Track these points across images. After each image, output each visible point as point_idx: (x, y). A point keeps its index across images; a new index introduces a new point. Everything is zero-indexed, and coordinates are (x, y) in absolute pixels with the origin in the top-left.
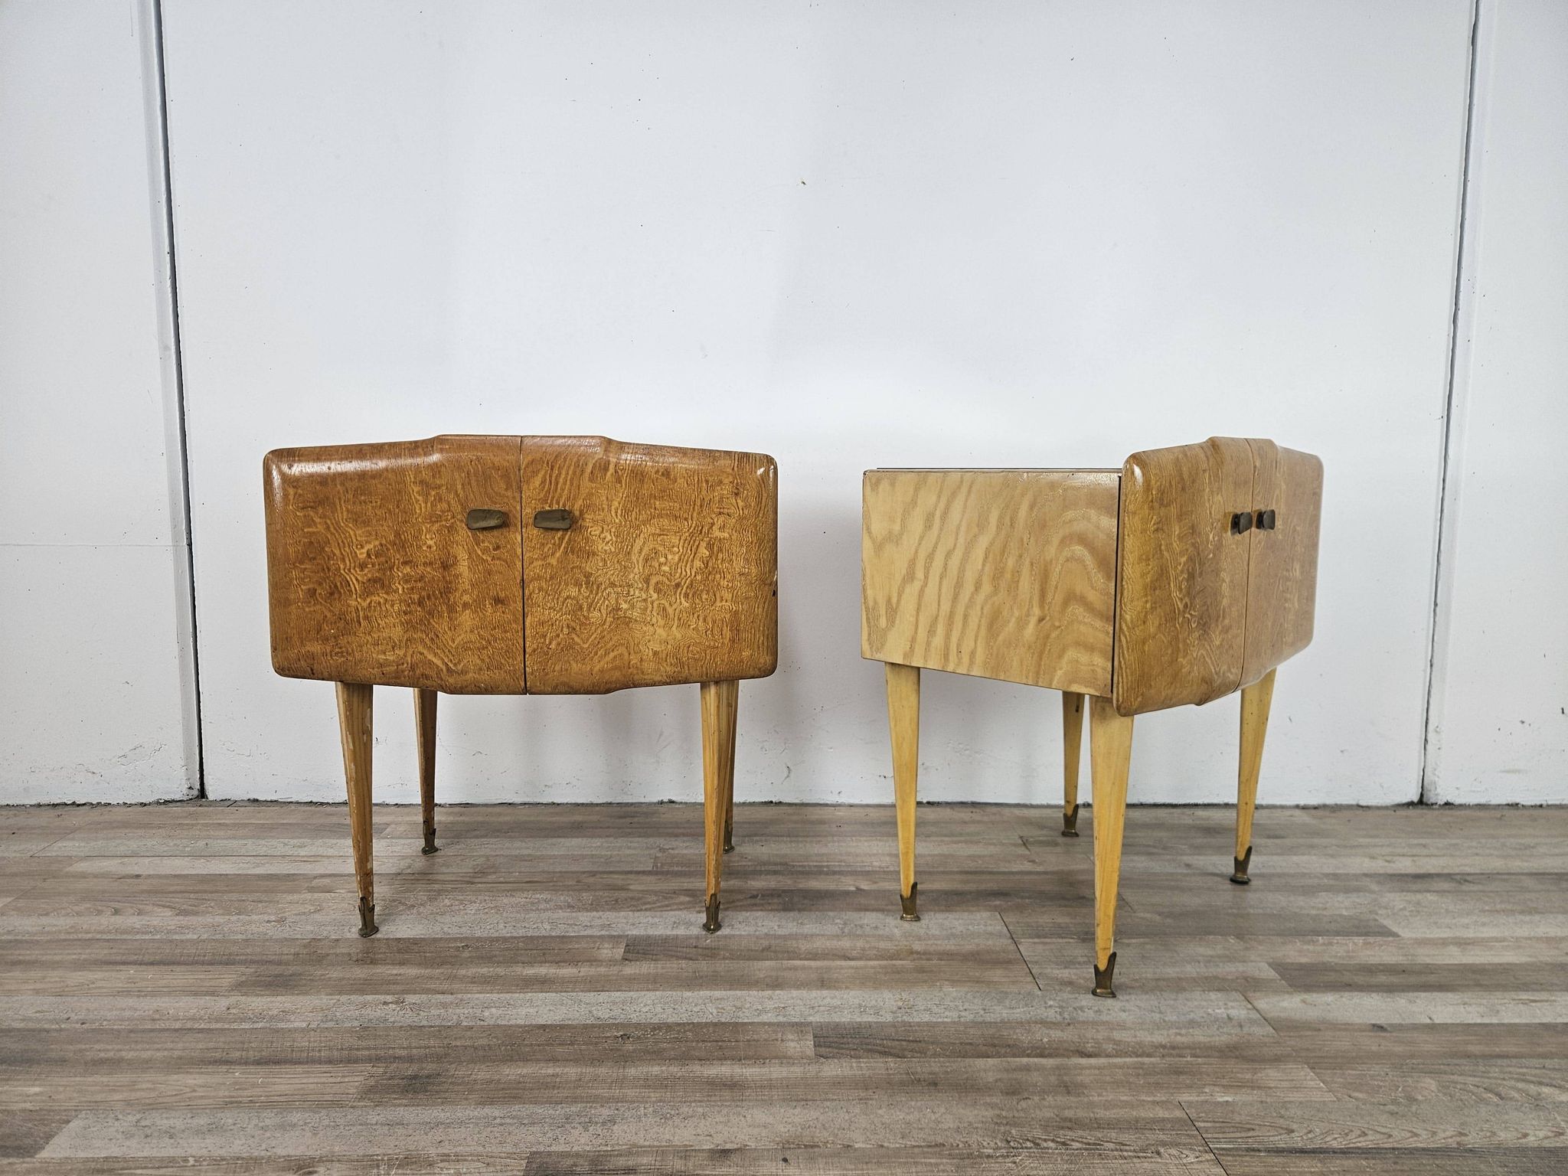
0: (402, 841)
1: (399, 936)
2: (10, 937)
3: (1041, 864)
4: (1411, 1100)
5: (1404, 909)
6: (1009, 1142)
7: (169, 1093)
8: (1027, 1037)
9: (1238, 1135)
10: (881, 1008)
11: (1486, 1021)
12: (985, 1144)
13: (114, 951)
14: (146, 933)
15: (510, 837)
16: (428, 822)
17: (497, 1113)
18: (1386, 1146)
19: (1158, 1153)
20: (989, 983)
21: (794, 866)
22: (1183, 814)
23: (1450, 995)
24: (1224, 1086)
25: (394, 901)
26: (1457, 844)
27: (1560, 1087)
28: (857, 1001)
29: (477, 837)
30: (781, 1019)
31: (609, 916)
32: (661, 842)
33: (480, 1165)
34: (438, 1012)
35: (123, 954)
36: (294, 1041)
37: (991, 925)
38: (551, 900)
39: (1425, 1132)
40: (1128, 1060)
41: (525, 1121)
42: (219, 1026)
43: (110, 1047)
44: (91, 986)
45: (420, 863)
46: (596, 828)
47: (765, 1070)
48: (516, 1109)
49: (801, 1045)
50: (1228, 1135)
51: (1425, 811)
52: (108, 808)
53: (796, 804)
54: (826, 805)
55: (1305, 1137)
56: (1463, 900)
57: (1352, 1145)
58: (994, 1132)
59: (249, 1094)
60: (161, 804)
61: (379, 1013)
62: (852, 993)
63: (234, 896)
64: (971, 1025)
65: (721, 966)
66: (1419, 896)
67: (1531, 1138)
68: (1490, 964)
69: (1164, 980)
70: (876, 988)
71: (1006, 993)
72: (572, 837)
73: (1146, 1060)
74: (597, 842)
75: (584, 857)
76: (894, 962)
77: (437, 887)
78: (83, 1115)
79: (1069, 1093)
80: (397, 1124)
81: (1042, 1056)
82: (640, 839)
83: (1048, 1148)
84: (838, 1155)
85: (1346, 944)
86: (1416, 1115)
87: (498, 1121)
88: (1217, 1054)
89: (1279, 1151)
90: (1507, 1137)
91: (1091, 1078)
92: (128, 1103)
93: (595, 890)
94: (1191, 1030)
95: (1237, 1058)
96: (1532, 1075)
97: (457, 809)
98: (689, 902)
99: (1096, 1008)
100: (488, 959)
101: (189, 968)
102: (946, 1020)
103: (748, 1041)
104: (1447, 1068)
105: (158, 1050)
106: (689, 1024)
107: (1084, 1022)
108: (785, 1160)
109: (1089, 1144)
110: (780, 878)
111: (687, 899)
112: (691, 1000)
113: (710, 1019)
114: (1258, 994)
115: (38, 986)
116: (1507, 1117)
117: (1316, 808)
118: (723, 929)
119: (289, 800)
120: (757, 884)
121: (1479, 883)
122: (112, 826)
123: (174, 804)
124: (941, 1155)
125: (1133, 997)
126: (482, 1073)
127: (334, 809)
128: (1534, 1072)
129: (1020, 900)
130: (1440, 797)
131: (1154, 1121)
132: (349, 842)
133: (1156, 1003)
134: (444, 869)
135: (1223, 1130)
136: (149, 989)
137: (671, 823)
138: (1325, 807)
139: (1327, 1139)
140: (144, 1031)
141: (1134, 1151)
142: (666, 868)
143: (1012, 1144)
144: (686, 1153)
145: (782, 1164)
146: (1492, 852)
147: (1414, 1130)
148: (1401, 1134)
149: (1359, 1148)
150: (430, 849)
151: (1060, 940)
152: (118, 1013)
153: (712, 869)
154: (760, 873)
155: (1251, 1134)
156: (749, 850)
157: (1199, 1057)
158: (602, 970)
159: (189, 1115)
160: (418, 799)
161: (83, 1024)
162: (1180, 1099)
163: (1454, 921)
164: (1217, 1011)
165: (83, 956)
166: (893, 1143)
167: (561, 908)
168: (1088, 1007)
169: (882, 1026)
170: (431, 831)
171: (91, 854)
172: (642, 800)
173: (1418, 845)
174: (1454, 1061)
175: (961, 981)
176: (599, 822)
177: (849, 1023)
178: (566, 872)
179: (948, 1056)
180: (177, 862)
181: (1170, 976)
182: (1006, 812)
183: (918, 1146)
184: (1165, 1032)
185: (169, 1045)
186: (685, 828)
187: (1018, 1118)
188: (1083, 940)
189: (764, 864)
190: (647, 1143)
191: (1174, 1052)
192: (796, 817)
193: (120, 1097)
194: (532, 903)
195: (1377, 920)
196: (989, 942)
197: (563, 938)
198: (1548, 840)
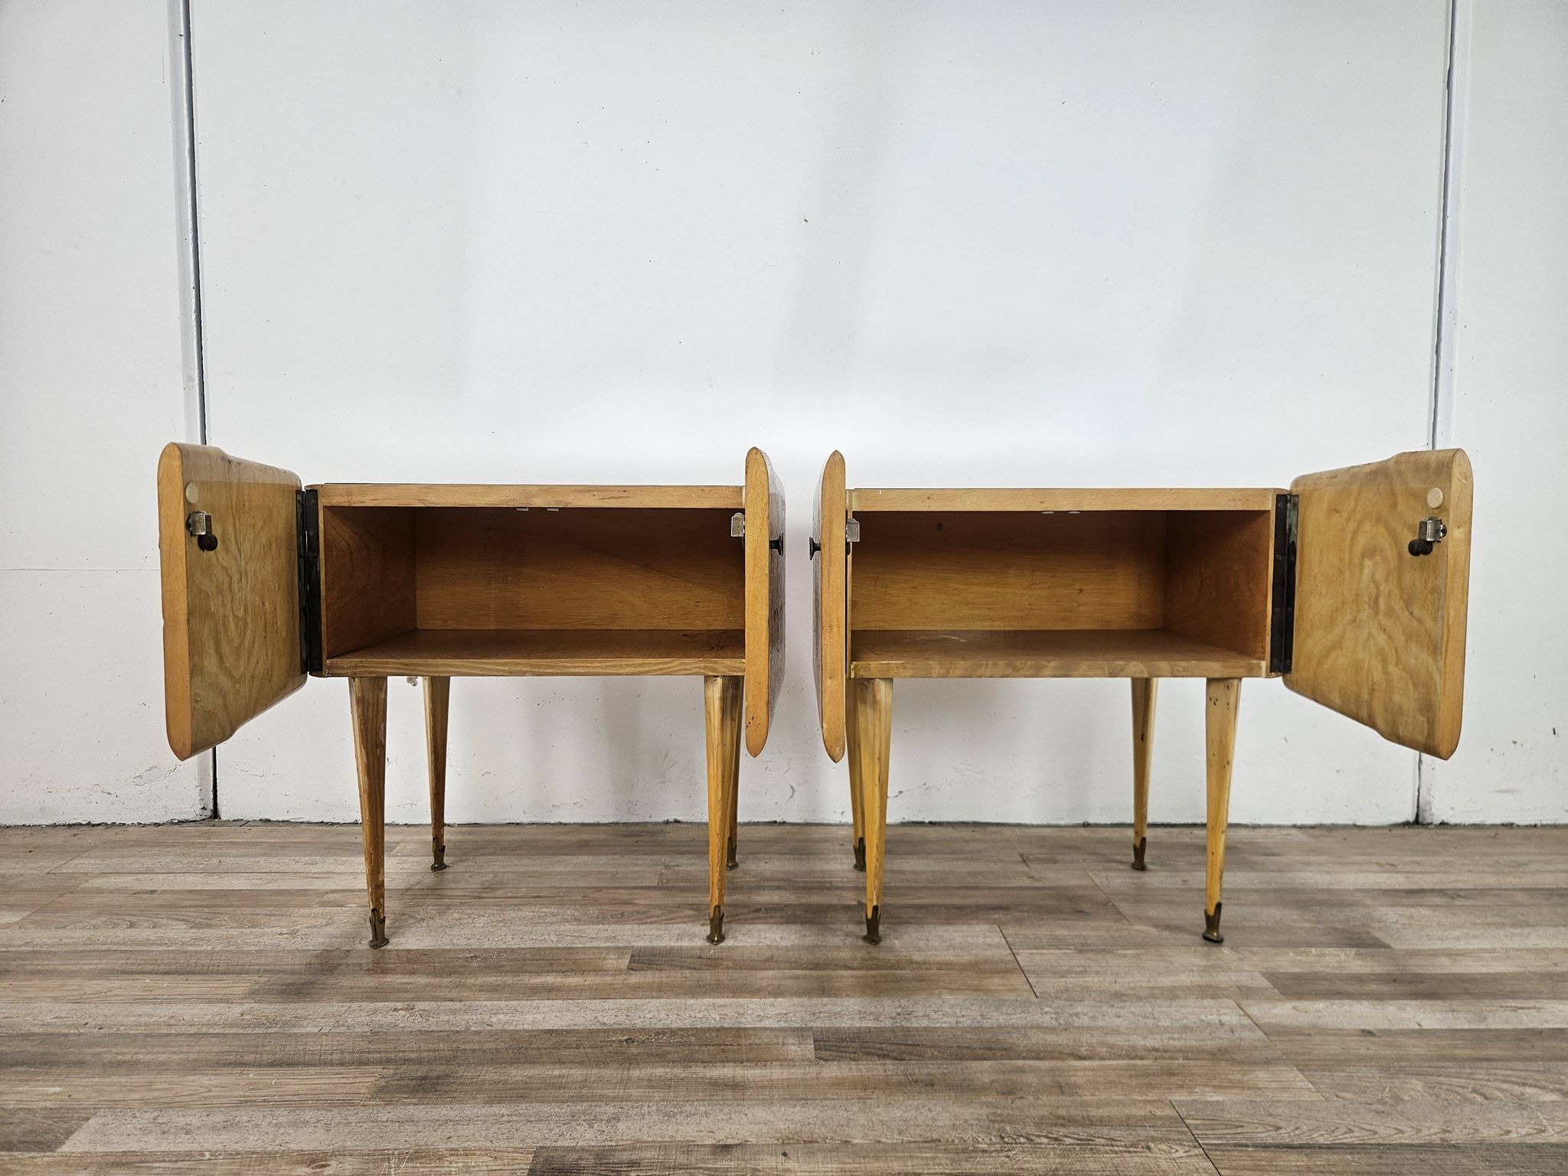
0: (412, 859)
1: (408, 947)
2: (27, 949)
3: (1040, 880)
4: (1398, 1099)
5: (1397, 922)
6: (1003, 1138)
7: (185, 1093)
8: (1023, 1041)
9: (1227, 1131)
10: (881, 1014)
11: (1473, 1026)
12: (980, 1139)
13: (130, 961)
14: (162, 944)
15: (518, 855)
16: (438, 839)
17: (504, 1111)
18: (1372, 1142)
19: (1148, 1148)
20: (987, 991)
21: (796, 882)
22: (1181, 833)
23: (1439, 1003)
24: (1214, 1087)
26: (1452, 861)
27: (1543, 1088)
28: (857, 1008)
29: (485, 855)
30: (783, 1024)
31: (613, 929)
32: (666, 859)
33: (488, 1158)
34: (447, 1018)
35: (140, 964)
36: (306, 1045)
37: (990, 937)
38: (557, 914)
39: (1410, 1129)
40: (1121, 1062)
41: (532, 1119)
42: (233, 1031)
43: (126, 1050)
45: (430, 878)
46: (603, 846)
47: (766, 1072)
48: (523, 1107)
49: (802, 1049)
51: (1420, 830)
52: (123, 828)
53: (799, 824)
54: (829, 825)
55: (1292, 1134)
56: (1455, 914)
57: (1338, 1141)
58: (989, 1128)
59: (264, 1094)
60: (175, 824)
61: (389, 1019)
62: (852, 1001)
63: (248, 910)
64: (969, 1030)
65: (724, 976)
66: (1412, 910)
67: (1513, 1135)
68: (1478, 974)
69: (1158, 988)
70: (875, 996)
71: (1004, 1000)
72: (579, 855)
73: (1139, 1062)
74: (603, 859)
75: (590, 873)
76: (894, 971)
77: (446, 901)
78: (101, 1112)
79: (1062, 1092)
80: (407, 1121)
81: (1037, 1058)
82: (646, 856)
83: (1041, 1144)
84: (837, 1149)
85: (1338, 955)
86: (1401, 1113)
87: (505, 1118)
88: (1207, 1057)
89: (1266, 1147)
90: (1490, 1134)
91: (1085, 1079)
92: (145, 1102)
93: (601, 904)
94: (1184, 1035)
95: (1227, 1060)
96: (1517, 1077)
97: (466, 829)
98: (693, 916)
99: (1091, 1015)
100: (497, 969)
101: (205, 977)
102: (944, 1025)
103: (751, 1045)
104: (1433, 1070)
105: (174, 1053)
106: (692, 1029)
107: (1079, 1027)
108: (785, 1154)
109: (1082, 1140)
110: (783, 893)
111: (692, 912)
112: (695, 1007)
113: (712, 1024)
114: (1250, 1002)
115: (55, 994)
116: (1491, 1115)
117: (1313, 827)
118: (726, 941)
119: (300, 820)
120: (762, 898)
121: (1471, 898)
122: (125, 844)
123: (187, 824)
124: (937, 1151)
125: (1128, 1004)
126: (489, 1074)
127: (344, 828)
128: (1518, 1073)
129: (1019, 914)
130: (1435, 817)
132: (362, 859)
133: (1150, 1009)
134: (453, 885)
135: (1212, 1127)
136: (165, 997)
137: (677, 842)
138: (1321, 826)
139: (1314, 1136)
140: (161, 1036)
141: (1125, 1146)
142: (671, 884)
143: (1006, 1139)
144: (688, 1147)
145: (781, 1158)
146: (1486, 869)
147: (1400, 1127)
148: (1386, 1131)
149: (1345, 1144)
150: (439, 866)
151: (1058, 951)
152: (134, 1019)
153: (716, 880)
154: (764, 888)
155: (1239, 1130)
156: (753, 867)
157: (1191, 1059)
158: (608, 979)
159: (205, 1114)
160: (428, 819)
162: (1172, 1098)
163: (1446, 933)
164: (1209, 1017)
165: (100, 966)
166: (891, 1138)
167: (568, 921)
168: (1084, 1013)
169: (881, 1031)
170: (441, 848)
171: (107, 871)
172: (648, 820)
173: (1412, 862)
174: (1441, 1064)
175: (957, 989)
176: (605, 840)
177: (849, 1028)
178: (573, 888)
179: (946, 1059)
180: (191, 878)
181: (1164, 984)
182: (1007, 831)
183: (914, 1142)
184: (1158, 1037)
185: (185, 1049)
186: (690, 846)
187: (1012, 1115)
188: (1081, 951)
189: (767, 880)
190: (650, 1139)
191: (1166, 1055)
192: (799, 836)
193: (137, 1096)
194: (539, 917)
195: (1369, 933)
196: (988, 953)
197: (569, 950)
198: (1541, 858)
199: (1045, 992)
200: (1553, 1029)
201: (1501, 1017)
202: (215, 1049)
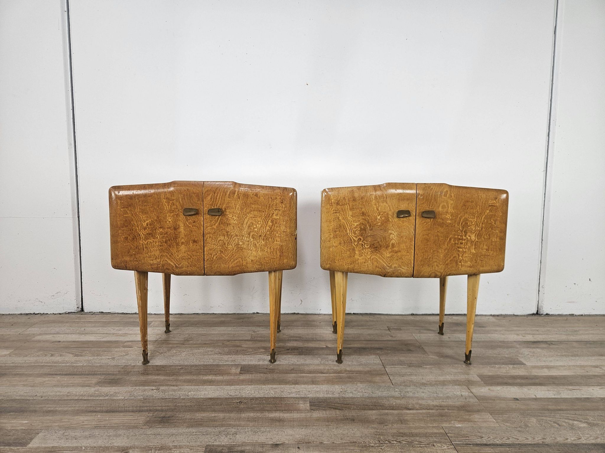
0: (158, 328)
1: (157, 364)
2: (13, 365)
3: (395, 337)
4: (526, 426)
5: (528, 354)
7: (75, 423)
8: (387, 403)
9: (463, 439)
10: (334, 392)
11: (555, 397)
12: (371, 442)
13: (52, 370)
14: (63, 363)
15: (198, 327)
16: (167, 321)
17: (194, 431)
18: (516, 443)
19: (434, 445)
20: (374, 382)
21: (303, 338)
22: (448, 318)
23: (543, 387)
25: (155, 351)
26: (550, 330)
27: (581, 421)
28: (326, 389)
29: (185, 327)
30: (298, 396)
31: (234, 357)
32: (254, 328)
33: (188, 449)
34: (172, 393)
35: (55, 371)
36: (119, 404)
37: (375, 360)
38: (213, 351)
39: (531, 438)
40: (424, 411)
41: (204, 434)
42: (92, 398)
43: (52, 406)
44: (44, 383)
45: (164, 336)
46: (230, 323)
47: (292, 415)
48: (201, 429)
49: (304, 406)
50: (459, 439)
51: (538, 317)
52: (47, 315)
53: (304, 314)
54: (315, 314)
55: (487, 440)
56: (550, 351)
57: (504, 443)
58: (374, 438)
59: (104, 423)
60: (67, 313)
61: (150, 393)
62: (324, 386)
63: (96, 349)
64: (367, 398)
65: (275, 376)
66: (534, 350)
67: (569, 440)
68: (559, 376)
69: (438, 381)
70: (333, 384)
71: (381, 386)
72: (221, 327)
73: (431, 411)
74: (230, 329)
75: (225, 334)
76: (339, 374)
77: (171, 345)
78: (43, 431)
79: (402, 423)
80: (158, 434)
81: (393, 409)
82: (246, 327)
83: (393, 444)
84: (317, 446)
85: (506, 368)
86: (528, 431)
87: (194, 433)
88: (457, 409)
89: (477, 445)
90: (560, 440)
91: (410, 418)
92: (60, 427)
93: (229, 347)
94: (447, 400)
95: (464, 410)
97: (178, 316)
98: (264, 352)
99: (413, 392)
100: (190, 373)
101: (80, 376)
102: (358, 396)
103: (285, 404)
104: (540, 414)
105: (70, 407)
106: (264, 398)
107: (408, 397)
108: (299, 448)
109: (409, 442)
110: (298, 342)
111: (264, 350)
112: (265, 389)
113: (272, 396)
114: (473, 387)
115: (25, 383)
116: (561, 432)
117: (498, 316)
118: (277, 362)
119: (115, 312)
120: (290, 344)
121: (557, 345)
122: (49, 322)
123: (72, 314)
124: (355, 446)
125: (427, 388)
126: (188, 416)
127: (131, 316)
128: (572, 416)
129: (387, 351)
130: (544, 312)
131: (432, 433)
132: (139, 328)
133: (435, 390)
134: (173, 339)
135: (458, 437)
136: (66, 384)
137: (257, 321)
138: (501, 315)
139: (495, 441)
140: (64, 400)
141: (425, 445)
142: (255, 339)
143: (381, 442)
144: (263, 445)
145: (297, 449)
146: (562, 333)
147: (527, 437)
148: (522, 439)
149: (506, 444)
150: (168, 331)
151: (401, 366)
152: (54, 393)
153: (273, 339)
154: (290, 340)
155: (467, 438)
156: (286, 332)
157: (450, 410)
158: (232, 377)
159: (82, 431)
160: (163, 312)
161: (42, 397)
162: (443, 425)
163: (546, 359)
164: (457, 393)
165: (41, 372)
166: (338, 442)
167: (217, 354)
168: (410, 391)
169: (335, 398)
170: (168, 324)
171: (41, 333)
172: (247, 312)
173: (535, 330)
174: (543, 412)
175: (364, 382)
176: (230, 321)
177: (322, 397)
178: (218, 340)
179: (358, 410)
180: (74, 336)
181: (441, 380)
182: (382, 317)
183: (347, 443)
184: (438, 401)
185: (74, 405)
186: (263, 323)
187: (383, 432)
188: (410, 366)
189: (292, 337)
190: (249, 442)
191: (441, 408)
192: (304, 319)
193: (57, 424)
194: (206, 352)
195: (518, 359)
196: (375, 367)
197: (218, 365)
198: (584, 329)
199: (396, 383)
200: (585, 398)
201: (565, 393)
202: (85, 406)
